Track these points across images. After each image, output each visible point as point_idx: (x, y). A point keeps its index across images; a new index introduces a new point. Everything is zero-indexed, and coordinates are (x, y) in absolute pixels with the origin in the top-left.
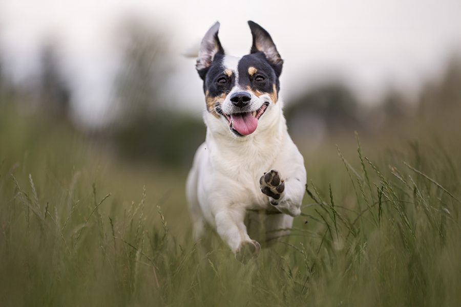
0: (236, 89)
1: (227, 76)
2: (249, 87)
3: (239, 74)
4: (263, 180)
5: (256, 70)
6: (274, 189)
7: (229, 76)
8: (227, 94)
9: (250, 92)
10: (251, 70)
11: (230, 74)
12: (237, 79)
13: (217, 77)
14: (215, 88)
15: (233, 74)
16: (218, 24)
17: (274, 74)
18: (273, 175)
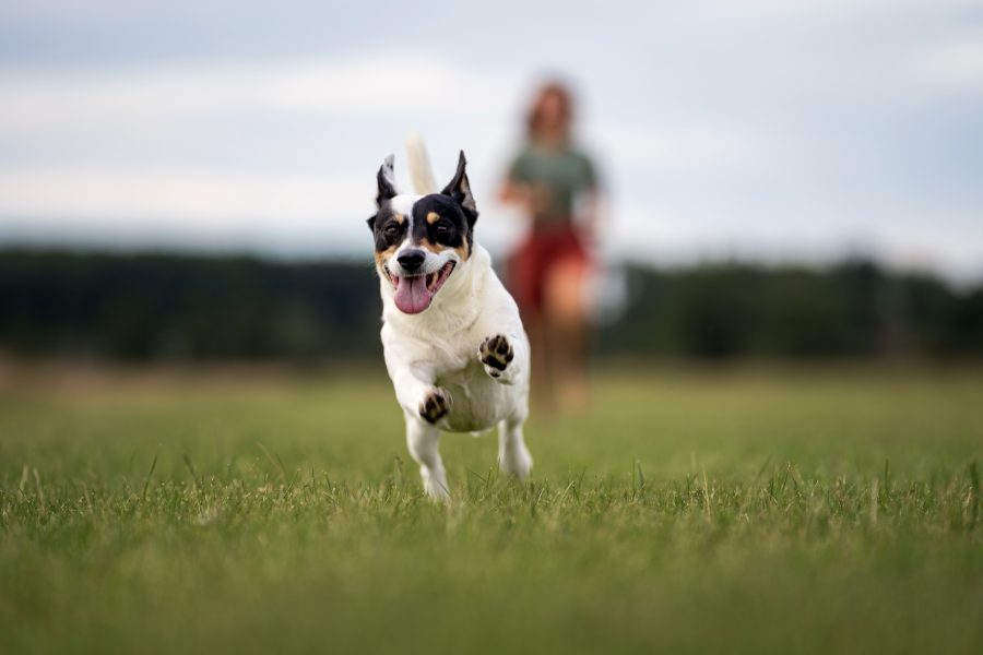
0: (407, 245)
1: (398, 223)
2: (424, 240)
3: (415, 221)
4: (486, 348)
5: (438, 217)
6: (501, 358)
7: (401, 223)
8: (396, 249)
9: (425, 248)
10: (432, 217)
11: (400, 219)
12: (410, 228)
13: (387, 224)
14: (384, 238)
15: (406, 221)
16: (392, 158)
17: (465, 224)
18: (500, 340)
